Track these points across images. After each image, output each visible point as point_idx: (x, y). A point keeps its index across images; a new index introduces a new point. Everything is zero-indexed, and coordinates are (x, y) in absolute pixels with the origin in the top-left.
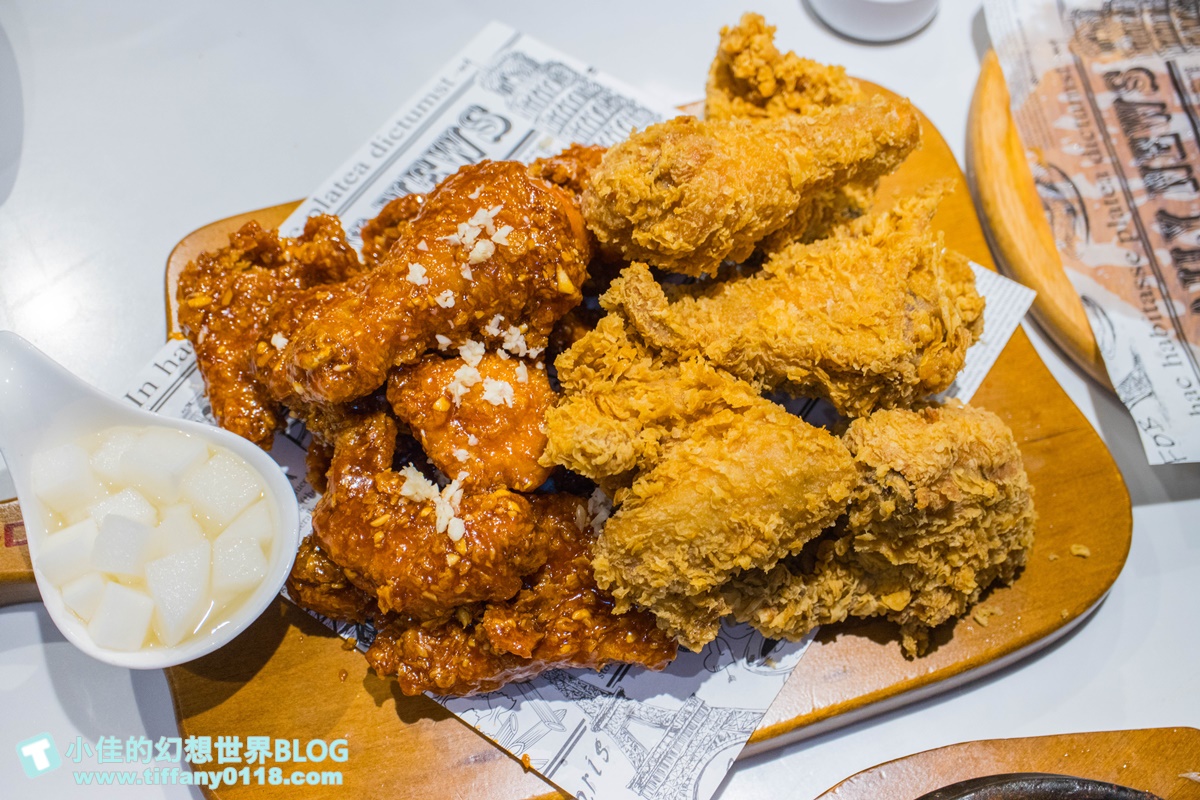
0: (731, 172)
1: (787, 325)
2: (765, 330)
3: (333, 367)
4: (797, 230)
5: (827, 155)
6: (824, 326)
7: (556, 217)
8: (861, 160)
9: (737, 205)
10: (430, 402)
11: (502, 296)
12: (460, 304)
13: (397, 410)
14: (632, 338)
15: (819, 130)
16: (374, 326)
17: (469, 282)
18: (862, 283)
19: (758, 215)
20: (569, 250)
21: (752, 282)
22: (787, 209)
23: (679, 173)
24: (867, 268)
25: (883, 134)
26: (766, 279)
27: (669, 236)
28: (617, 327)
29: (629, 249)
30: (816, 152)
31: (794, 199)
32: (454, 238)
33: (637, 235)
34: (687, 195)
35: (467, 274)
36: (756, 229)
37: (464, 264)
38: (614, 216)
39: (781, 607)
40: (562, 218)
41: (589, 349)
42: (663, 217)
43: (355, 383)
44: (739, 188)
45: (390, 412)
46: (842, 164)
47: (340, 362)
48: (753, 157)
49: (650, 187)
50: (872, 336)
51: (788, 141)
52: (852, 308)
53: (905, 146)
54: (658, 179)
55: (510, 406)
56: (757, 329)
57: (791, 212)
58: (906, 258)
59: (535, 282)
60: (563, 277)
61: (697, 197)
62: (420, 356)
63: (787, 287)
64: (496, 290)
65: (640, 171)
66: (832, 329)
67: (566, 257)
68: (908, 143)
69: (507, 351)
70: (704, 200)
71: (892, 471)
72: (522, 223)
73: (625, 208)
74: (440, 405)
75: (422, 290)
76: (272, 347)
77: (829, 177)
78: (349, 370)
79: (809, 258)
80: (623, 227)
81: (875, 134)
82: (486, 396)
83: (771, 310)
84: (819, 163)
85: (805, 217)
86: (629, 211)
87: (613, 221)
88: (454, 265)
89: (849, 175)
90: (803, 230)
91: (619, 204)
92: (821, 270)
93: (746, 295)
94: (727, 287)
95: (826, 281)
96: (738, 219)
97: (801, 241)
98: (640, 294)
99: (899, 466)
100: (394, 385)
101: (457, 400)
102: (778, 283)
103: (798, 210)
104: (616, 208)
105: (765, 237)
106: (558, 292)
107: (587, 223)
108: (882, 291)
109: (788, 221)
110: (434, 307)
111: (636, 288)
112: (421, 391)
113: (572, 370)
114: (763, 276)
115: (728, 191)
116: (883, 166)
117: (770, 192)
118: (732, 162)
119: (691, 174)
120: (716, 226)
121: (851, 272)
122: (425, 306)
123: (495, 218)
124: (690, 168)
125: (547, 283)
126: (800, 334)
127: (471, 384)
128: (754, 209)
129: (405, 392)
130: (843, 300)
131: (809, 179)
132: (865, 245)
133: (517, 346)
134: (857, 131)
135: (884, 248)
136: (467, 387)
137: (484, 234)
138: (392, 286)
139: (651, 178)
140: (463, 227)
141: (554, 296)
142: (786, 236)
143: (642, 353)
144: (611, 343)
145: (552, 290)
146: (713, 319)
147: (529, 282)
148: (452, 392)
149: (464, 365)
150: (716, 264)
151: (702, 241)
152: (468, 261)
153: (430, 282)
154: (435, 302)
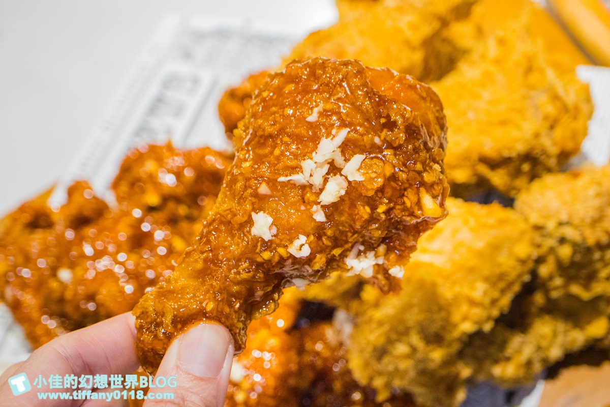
12: (316, 249)
17: (323, 224)
32: (299, 179)
35: (320, 217)
37: (314, 207)
39: (508, 359)
50: (511, 127)
60: (427, 200)
71: (561, 224)
75: (271, 243)
88: (303, 208)
99: (564, 217)
110: (287, 259)
122: (277, 259)
125: (411, 209)
137: (334, 169)
152: (319, 203)
153: (278, 230)
154: (288, 253)
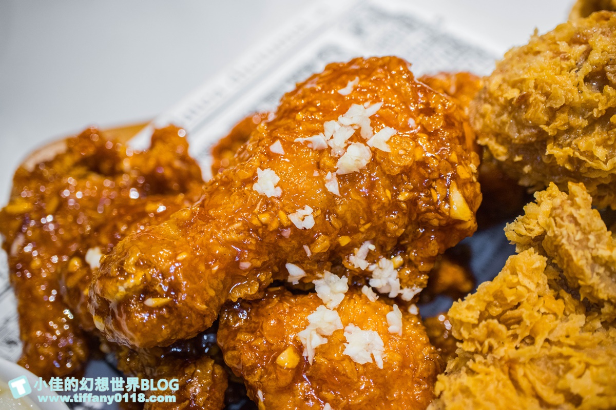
3: (144, 299)
7: (449, 122)
10: (273, 353)
11: (375, 219)
12: (322, 226)
13: (228, 358)
14: (554, 284)
16: (206, 247)
17: (334, 196)
20: (466, 165)
27: (600, 152)
28: (537, 269)
29: (534, 169)
32: (319, 140)
33: (551, 149)
35: (333, 187)
37: (329, 173)
40: (456, 124)
41: (499, 296)
42: (590, 129)
43: (173, 323)
45: (220, 361)
47: (155, 294)
54: (589, 79)
55: (380, 365)
59: (420, 203)
60: (457, 198)
62: (263, 289)
64: (369, 212)
65: (562, 69)
69: (375, 290)
72: (407, 128)
73: (540, 115)
74: (287, 359)
75: (273, 204)
76: (85, 265)
78: (166, 306)
80: (533, 140)
82: (350, 351)
86: (546, 118)
87: (519, 132)
88: (316, 174)
91: (531, 110)
98: (578, 224)
100: (227, 325)
101: (309, 353)
104: (528, 115)
106: (449, 217)
107: (477, 138)
110: (287, 228)
112: (262, 336)
113: (475, 326)
122: (274, 225)
123: (372, 118)
125: (436, 205)
127: (329, 333)
129: (243, 336)
133: (388, 284)
136: (324, 336)
137: (357, 137)
138: (235, 196)
139: (579, 76)
140: (331, 126)
141: (444, 222)
143: (571, 307)
144: (529, 290)
145: (442, 214)
147: (413, 202)
148: (304, 343)
149: (321, 307)
152: (335, 170)
153: (283, 194)
154: (289, 220)
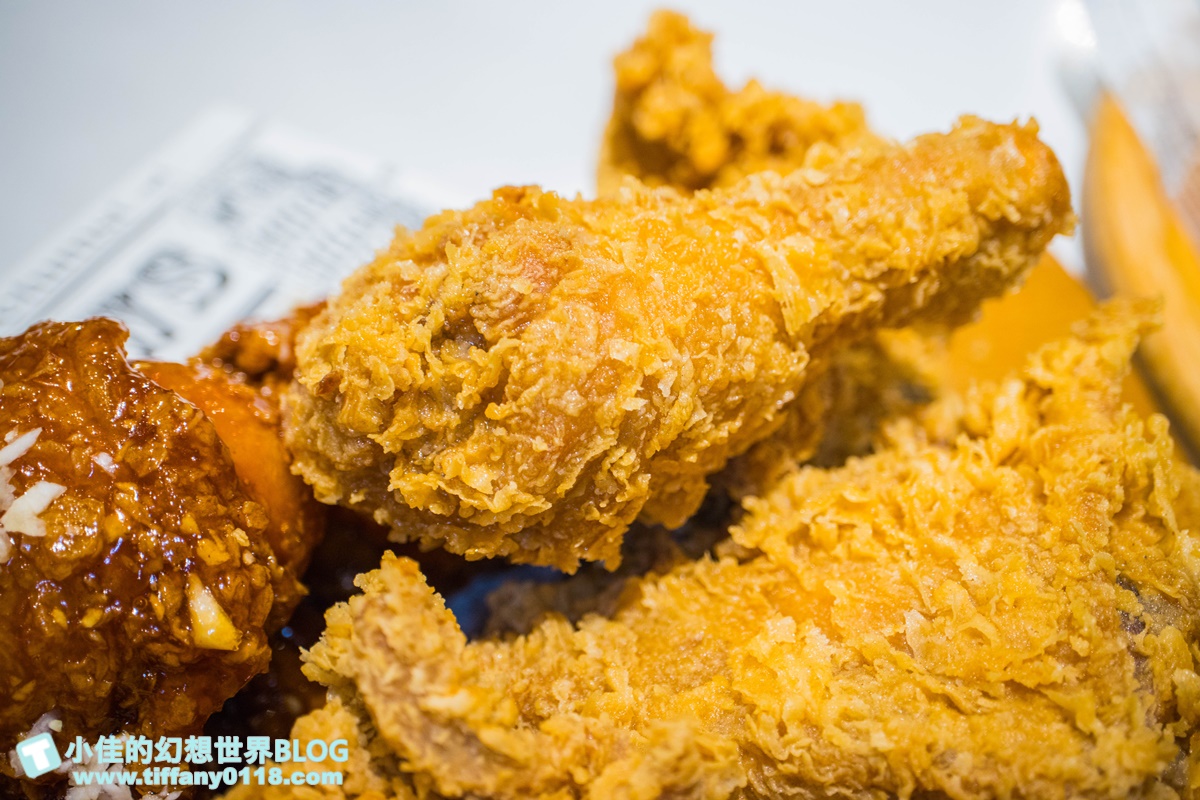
0: (630, 306)
1: (808, 694)
2: (752, 708)
4: (804, 438)
5: (863, 252)
6: (907, 688)
7: (189, 451)
8: (946, 258)
9: (650, 385)
11: (42, 671)
15: (839, 195)
18: (987, 561)
19: (707, 410)
20: (222, 535)
21: (708, 572)
22: (778, 387)
23: (494, 314)
24: (994, 520)
25: (991, 196)
26: (742, 562)
27: (480, 478)
28: (346, 738)
30: (836, 245)
31: (794, 364)
33: (402, 479)
34: (515, 370)
36: (705, 443)
38: (344, 437)
40: (206, 452)
42: (464, 432)
44: (650, 342)
46: (902, 272)
48: (682, 263)
49: (423, 355)
50: (1049, 714)
51: (766, 226)
52: (975, 634)
53: (1042, 226)
54: (444, 336)
56: (729, 704)
57: (789, 396)
58: (1093, 489)
59: (130, 628)
61: (543, 372)
63: (794, 580)
65: (398, 318)
66: (932, 697)
67: (212, 552)
68: (1048, 216)
70: (561, 378)
72: (92, 472)
73: (363, 416)
77: (872, 305)
79: (844, 505)
80: (368, 462)
81: (975, 197)
83: (761, 647)
84: (846, 275)
85: (819, 405)
86: (375, 420)
87: (342, 450)
89: (919, 298)
90: (817, 437)
91: (348, 406)
92: (878, 534)
93: (695, 607)
94: (648, 589)
95: (895, 560)
96: (657, 423)
97: (812, 462)
98: (391, 650)
102: (772, 572)
103: (803, 390)
104: (343, 416)
105: (730, 462)
106: (195, 648)
108: (1049, 582)
109: (782, 418)
111: (379, 632)
114: (731, 555)
115: (622, 350)
116: (995, 273)
117: (733, 348)
118: (628, 277)
119: (523, 314)
120: (600, 445)
121: (956, 535)
123: (15, 465)
124: (519, 299)
125: (164, 624)
126: (846, 716)
128: (696, 394)
130: (949, 612)
131: (826, 312)
132: (978, 465)
134: (930, 189)
135: (1023, 467)
139: (422, 335)
141: (187, 658)
142: (779, 454)
145: (178, 643)
146: (615, 683)
147: (112, 627)
150: (614, 539)
151: (568, 485)
